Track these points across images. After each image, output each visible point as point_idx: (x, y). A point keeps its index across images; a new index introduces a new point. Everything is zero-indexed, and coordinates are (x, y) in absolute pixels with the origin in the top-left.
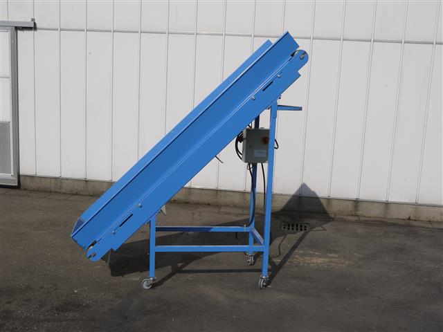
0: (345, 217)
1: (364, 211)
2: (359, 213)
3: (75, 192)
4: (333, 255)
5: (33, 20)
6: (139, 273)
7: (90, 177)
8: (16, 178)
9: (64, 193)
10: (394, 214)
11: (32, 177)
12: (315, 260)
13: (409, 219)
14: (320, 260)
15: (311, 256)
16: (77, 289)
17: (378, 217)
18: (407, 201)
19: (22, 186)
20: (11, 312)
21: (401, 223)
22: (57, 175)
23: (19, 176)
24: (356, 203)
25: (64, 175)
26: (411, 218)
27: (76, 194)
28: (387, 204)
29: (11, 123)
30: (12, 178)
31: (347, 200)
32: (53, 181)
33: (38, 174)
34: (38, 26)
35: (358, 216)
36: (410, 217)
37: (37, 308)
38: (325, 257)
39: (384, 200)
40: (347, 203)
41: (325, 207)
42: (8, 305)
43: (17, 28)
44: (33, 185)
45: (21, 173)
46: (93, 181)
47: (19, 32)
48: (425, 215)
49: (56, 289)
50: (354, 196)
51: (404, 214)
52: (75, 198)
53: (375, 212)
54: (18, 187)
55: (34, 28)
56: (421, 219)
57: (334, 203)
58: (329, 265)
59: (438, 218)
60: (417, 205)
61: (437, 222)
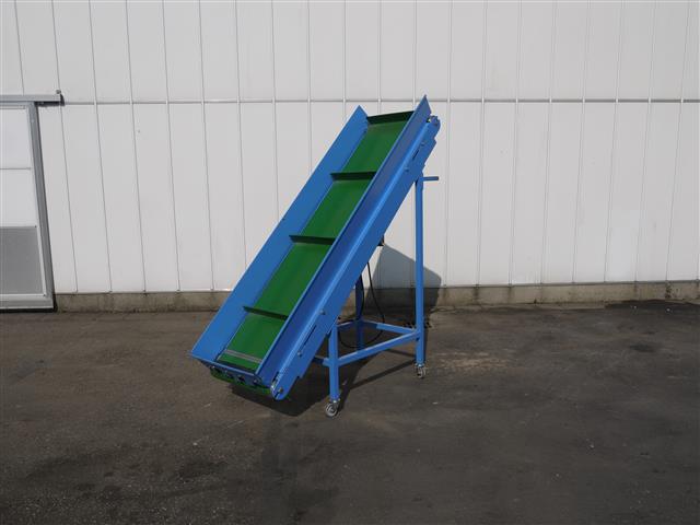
0: (466, 308)
1: (484, 298)
2: (480, 301)
3: (132, 309)
4: (481, 354)
5: (59, 92)
7: (149, 289)
8: (50, 299)
9: (117, 312)
10: (520, 298)
11: (72, 296)
12: (466, 363)
13: (535, 302)
14: (472, 362)
15: (459, 358)
16: (195, 440)
18: (532, 282)
19: (59, 308)
20: (119, 489)
21: (529, 307)
22: (107, 290)
23: (54, 295)
24: (477, 289)
25: (116, 289)
26: (537, 301)
27: (134, 311)
28: (510, 288)
29: (38, 227)
30: (44, 298)
31: (466, 287)
32: (102, 297)
33: (80, 291)
34: (66, 100)
35: (478, 304)
37: (151, 476)
38: (475, 358)
39: (507, 283)
40: (466, 291)
42: (109, 478)
43: (37, 104)
44: (75, 305)
45: (56, 291)
46: (155, 293)
47: (40, 108)
48: (554, 295)
49: (166, 445)
50: (473, 282)
51: (528, 297)
52: (133, 316)
53: (498, 299)
54: (54, 310)
55: (62, 102)
56: (548, 301)
57: (451, 292)
58: (486, 367)
59: (567, 298)
60: (542, 285)
61: (565, 302)
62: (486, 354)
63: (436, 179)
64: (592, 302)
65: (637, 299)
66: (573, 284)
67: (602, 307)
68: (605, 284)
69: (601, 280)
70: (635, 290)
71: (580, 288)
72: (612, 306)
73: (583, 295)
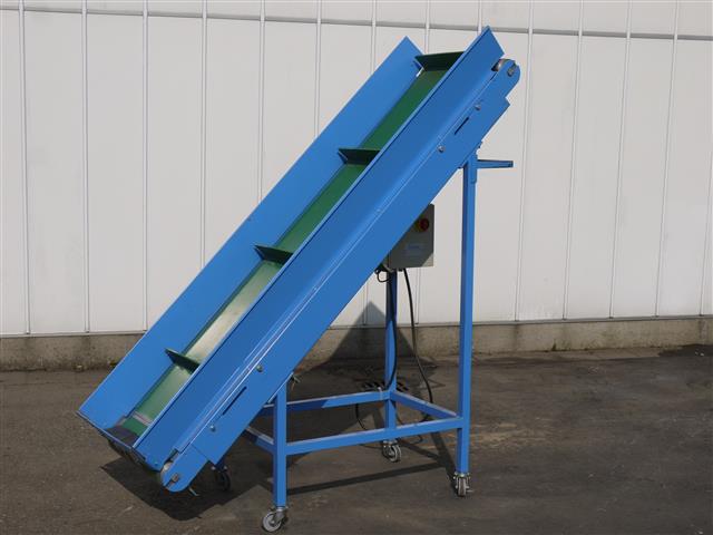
4: (505, 425)
6: (218, 506)
10: (531, 343)
12: (488, 438)
13: (554, 349)
14: (497, 437)
17: (503, 353)
18: (549, 317)
21: (546, 357)
26: (557, 348)
28: (517, 326)
31: (449, 327)
36: (554, 347)
39: (512, 319)
41: (410, 343)
48: (582, 338)
51: (544, 341)
53: (500, 344)
56: (573, 347)
57: (426, 335)
58: (520, 443)
59: (601, 343)
60: (565, 322)
61: (599, 349)
62: (514, 425)
63: (509, 164)
64: (638, 348)
65: (703, 342)
66: (611, 320)
67: (656, 355)
68: (656, 319)
69: (650, 313)
70: (700, 329)
71: (621, 327)
72: (669, 353)
73: (625, 336)
